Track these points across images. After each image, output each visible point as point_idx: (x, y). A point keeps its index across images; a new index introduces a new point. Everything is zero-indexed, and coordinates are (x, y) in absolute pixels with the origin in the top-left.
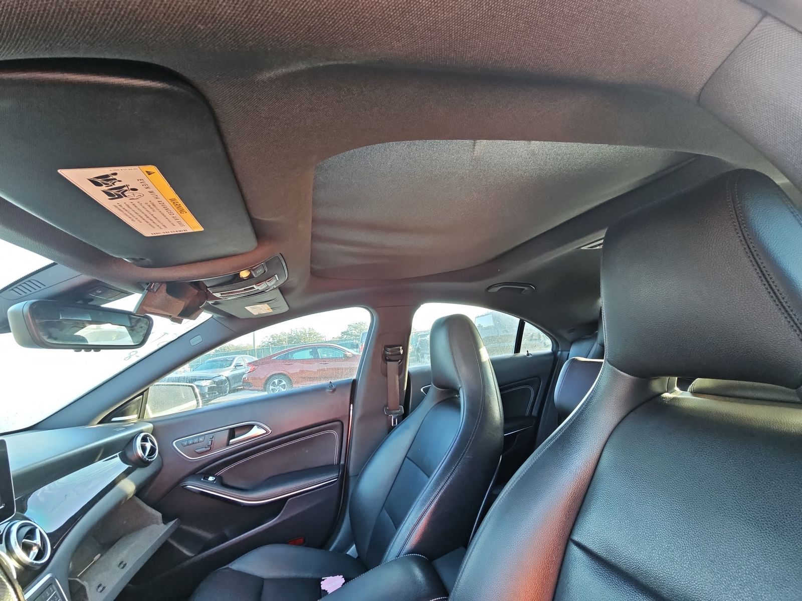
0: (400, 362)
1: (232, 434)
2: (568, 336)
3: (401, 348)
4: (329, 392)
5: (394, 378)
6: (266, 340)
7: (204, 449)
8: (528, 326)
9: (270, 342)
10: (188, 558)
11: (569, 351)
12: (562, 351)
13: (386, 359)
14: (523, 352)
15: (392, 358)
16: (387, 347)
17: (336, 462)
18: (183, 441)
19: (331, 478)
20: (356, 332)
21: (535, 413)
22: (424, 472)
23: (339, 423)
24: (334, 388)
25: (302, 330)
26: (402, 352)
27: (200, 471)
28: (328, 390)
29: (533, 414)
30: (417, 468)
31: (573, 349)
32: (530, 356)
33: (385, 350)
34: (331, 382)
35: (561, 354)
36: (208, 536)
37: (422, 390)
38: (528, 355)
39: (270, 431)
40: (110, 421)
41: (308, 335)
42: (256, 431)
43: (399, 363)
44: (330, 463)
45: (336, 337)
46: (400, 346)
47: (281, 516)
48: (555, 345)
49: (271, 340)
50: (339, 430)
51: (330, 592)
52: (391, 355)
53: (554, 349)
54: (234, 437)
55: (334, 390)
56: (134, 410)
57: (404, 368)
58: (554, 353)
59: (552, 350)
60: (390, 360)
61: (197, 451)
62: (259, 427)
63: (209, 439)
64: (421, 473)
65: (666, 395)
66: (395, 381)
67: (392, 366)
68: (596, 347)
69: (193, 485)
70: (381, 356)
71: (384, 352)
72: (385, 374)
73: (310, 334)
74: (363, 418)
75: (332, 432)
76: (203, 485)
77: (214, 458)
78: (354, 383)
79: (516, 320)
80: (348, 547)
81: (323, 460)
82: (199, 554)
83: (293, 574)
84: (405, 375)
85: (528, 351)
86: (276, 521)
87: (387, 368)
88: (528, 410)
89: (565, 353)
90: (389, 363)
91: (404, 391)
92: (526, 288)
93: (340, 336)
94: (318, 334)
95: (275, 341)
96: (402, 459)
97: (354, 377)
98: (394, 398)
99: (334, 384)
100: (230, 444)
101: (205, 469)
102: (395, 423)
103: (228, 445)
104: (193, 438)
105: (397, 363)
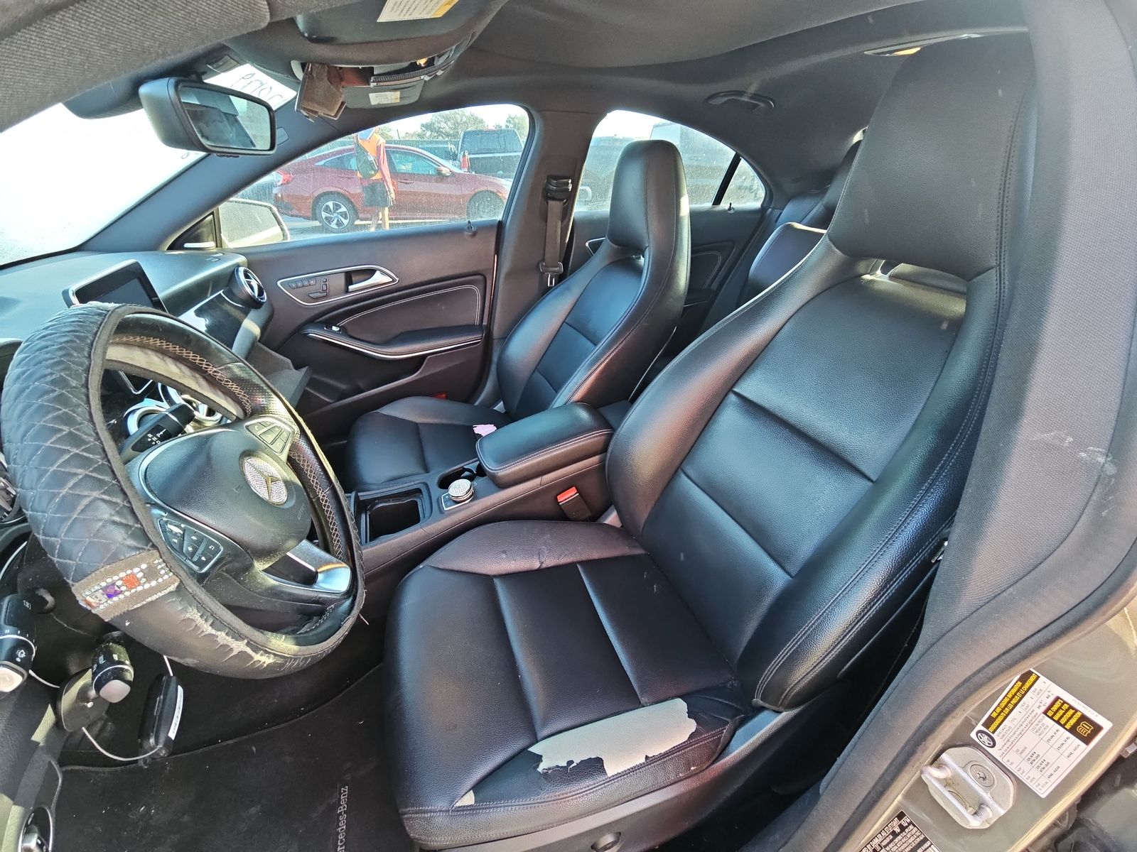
0: (566, 202)
1: (349, 278)
2: (789, 186)
3: (570, 181)
4: (468, 235)
5: (555, 224)
7: (319, 295)
8: (743, 165)
10: (328, 403)
11: (783, 209)
12: (773, 209)
13: (548, 196)
14: (724, 205)
15: (557, 195)
16: (551, 177)
17: (477, 322)
18: (289, 282)
19: (474, 338)
20: (447, 128)
21: (714, 286)
22: (588, 339)
23: (480, 276)
24: (476, 231)
26: (570, 188)
27: (320, 319)
28: (466, 233)
29: (712, 287)
30: (578, 333)
31: (789, 209)
32: (732, 211)
33: (549, 182)
34: (469, 222)
35: (771, 213)
36: (343, 386)
37: (587, 244)
38: (730, 209)
39: (397, 279)
40: (182, 248)
42: (378, 278)
43: (564, 204)
44: (471, 323)
45: (411, 132)
46: (568, 178)
47: (423, 371)
48: (767, 199)
50: (482, 286)
51: (484, 435)
52: (556, 191)
53: (765, 205)
54: (352, 284)
55: (474, 234)
56: (208, 237)
57: (569, 211)
58: (763, 208)
59: (762, 205)
60: (553, 199)
61: (311, 295)
62: (383, 273)
63: (322, 283)
64: (584, 340)
65: (867, 277)
66: (556, 227)
67: (555, 206)
68: (817, 208)
69: (314, 333)
70: (541, 190)
71: (546, 185)
72: (545, 219)
74: (512, 274)
75: (474, 287)
76: (326, 334)
77: (333, 305)
78: (500, 225)
79: (731, 153)
80: (496, 403)
81: (462, 319)
82: (338, 400)
83: (444, 421)
84: (569, 220)
85: (731, 204)
86: (417, 376)
87: (547, 210)
88: (708, 281)
89: (777, 212)
90: (550, 202)
91: (565, 244)
92: (762, 105)
93: (420, 131)
96: (559, 324)
97: (500, 218)
98: (553, 251)
99: (475, 224)
100: (350, 290)
101: (324, 317)
102: (551, 283)
103: (347, 291)
104: (302, 280)
105: (562, 203)
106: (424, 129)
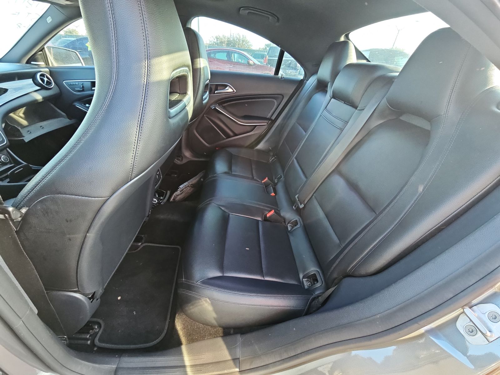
6: (212, 39)
9: (215, 42)
18: (68, 82)
25: (238, 36)
40: (30, 63)
41: (241, 41)
49: (215, 41)
56: (41, 61)
73: (243, 41)
94: (249, 42)
95: (219, 42)
104: (73, 82)
106: (266, 46)
